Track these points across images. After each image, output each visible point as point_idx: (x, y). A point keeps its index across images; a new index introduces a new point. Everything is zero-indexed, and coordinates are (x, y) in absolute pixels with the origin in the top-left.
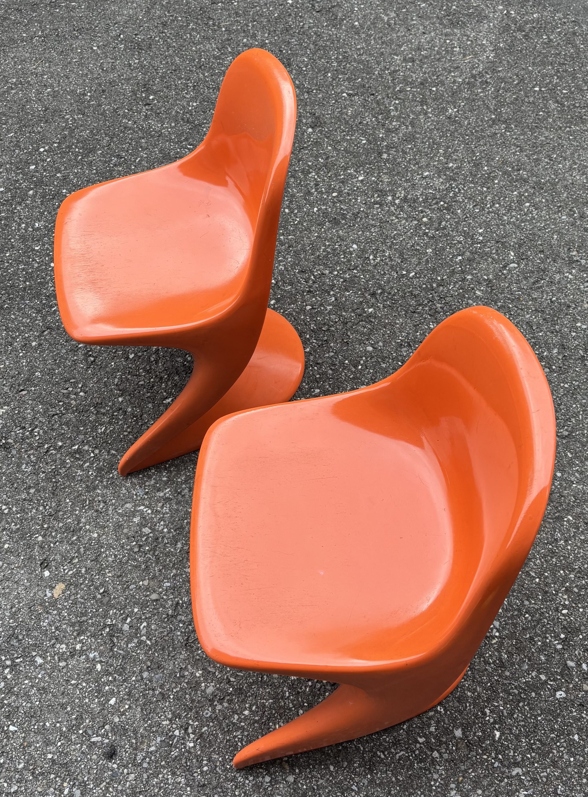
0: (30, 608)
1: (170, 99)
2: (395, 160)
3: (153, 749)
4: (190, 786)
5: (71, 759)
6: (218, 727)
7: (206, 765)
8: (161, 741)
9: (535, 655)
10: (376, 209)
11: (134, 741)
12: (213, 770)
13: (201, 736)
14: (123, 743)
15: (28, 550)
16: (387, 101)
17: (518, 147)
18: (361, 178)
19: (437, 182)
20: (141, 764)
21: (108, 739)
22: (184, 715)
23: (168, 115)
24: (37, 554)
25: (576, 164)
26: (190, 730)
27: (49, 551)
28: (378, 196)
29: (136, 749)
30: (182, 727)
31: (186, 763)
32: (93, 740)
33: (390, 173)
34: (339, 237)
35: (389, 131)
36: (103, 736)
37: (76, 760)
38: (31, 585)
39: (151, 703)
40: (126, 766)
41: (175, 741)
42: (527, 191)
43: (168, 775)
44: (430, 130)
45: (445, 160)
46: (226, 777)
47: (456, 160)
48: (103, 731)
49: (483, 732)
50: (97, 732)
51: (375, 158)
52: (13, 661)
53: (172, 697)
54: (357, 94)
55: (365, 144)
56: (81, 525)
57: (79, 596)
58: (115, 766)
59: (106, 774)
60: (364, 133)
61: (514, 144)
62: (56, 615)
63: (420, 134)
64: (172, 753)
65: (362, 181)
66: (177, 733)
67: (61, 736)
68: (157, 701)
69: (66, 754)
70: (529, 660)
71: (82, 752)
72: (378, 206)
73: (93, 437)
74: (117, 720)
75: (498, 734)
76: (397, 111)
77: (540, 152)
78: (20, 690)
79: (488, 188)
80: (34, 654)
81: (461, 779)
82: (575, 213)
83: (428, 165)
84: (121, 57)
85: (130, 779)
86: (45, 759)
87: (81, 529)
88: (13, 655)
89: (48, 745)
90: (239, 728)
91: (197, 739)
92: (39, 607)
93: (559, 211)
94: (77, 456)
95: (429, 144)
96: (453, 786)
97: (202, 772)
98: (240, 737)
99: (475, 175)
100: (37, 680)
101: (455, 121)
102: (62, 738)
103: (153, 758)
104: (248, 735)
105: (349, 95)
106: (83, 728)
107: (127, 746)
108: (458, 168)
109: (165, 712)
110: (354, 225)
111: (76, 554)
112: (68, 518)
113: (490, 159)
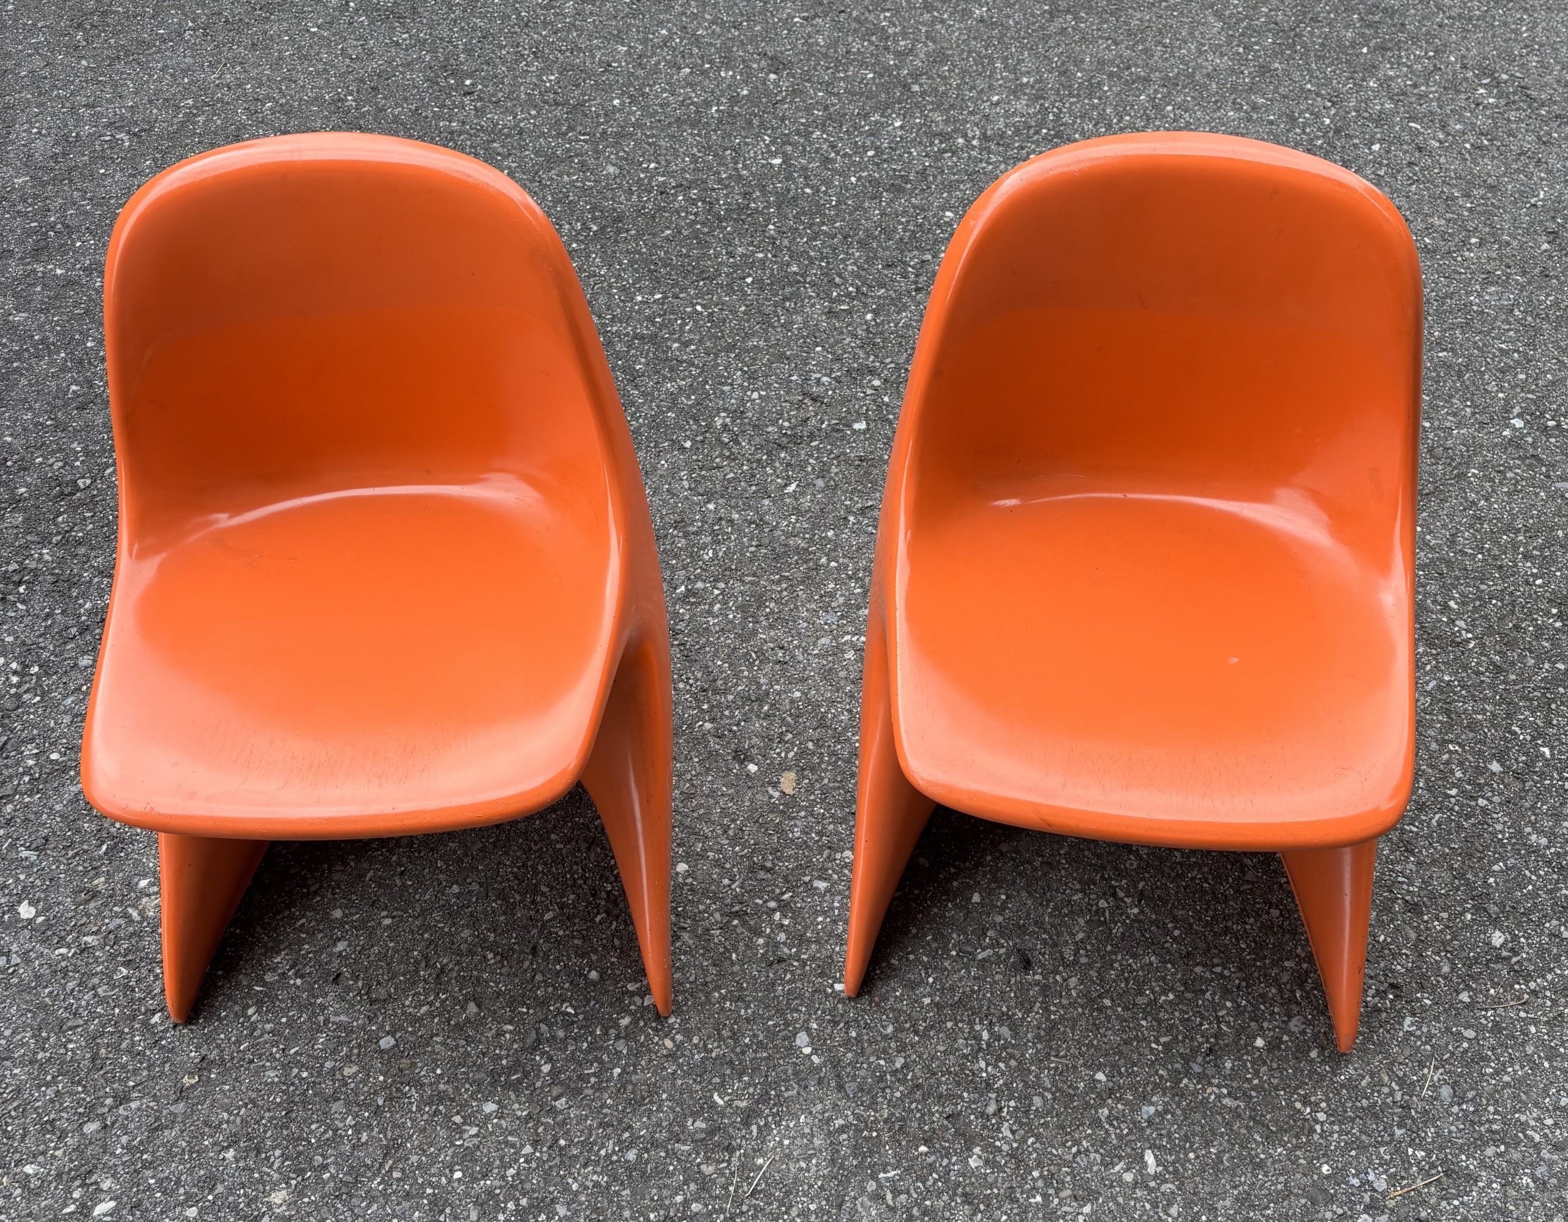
0: (757, 821)
1: (503, 78)
2: (936, 90)
3: (1080, 936)
4: (1170, 962)
5: (964, 993)
6: (1160, 876)
7: (1175, 928)
8: (1086, 922)
9: (1534, 643)
10: (948, 159)
11: (1045, 936)
12: (1189, 930)
13: (1141, 895)
14: (1030, 945)
15: (700, 747)
16: (871, 17)
17: (1107, 39)
18: (898, 124)
19: (1021, 105)
20: (1076, 962)
21: (1003, 947)
22: (1098, 878)
23: (515, 102)
24: (717, 747)
25: (1204, 45)
26: (1121, 894)
27: (735, 737)
28: (941, 142)
29: (1055, 945)
30: (1105, 894)
31: (1144, 936)
32: (980, 957)
33: (938, 107)
34: (915, 207)
35: (898, 54)
36: (992, 947)
37: (973, 991)
38: (737, 792)
39: (1037, 879)
40: (1056, 972)
41: (1107, 914)
42: (1156, 91)
43: (1127, 960)
44: (964, 41)
45: (1012, 76)
46: (1215, 933)
47: (1028, 73)
48: (987, 940)
49: (1526, 754)
50: (980, 945)
51: (902, 94)
52: (779, 901)
53: (1064, 861)
54: (816, 16)
55: (874, 78)
56: (764, 688)
57: (826, 781)
58: (1037, 977)
59: (1031, 993)
60: (863, 64)
61: (1100, 37)
62: (805, 817)
63: (951, 48)
64: (1114, 931)
65: (902, 127)
66: (1103, 904)
67: (926, 969)
68: (1045, 875)
69: (952, 989)
70: (1531, 652)
71: (975, 978)
72: (949, 154)
73: (701, 568)
74: (999, 919)
75: (1546, 751)
76: (894, 25)
77: (1143, 41)
78: (818, 934)
79: (1100, 98)
80: (807, 879)
81: (1533, 818)
82: (1242, 106)
83: (990, 87)
84: (371, 35)
85: (1072, 985)
86: (922, 1008)
87: (767, 693)
88: (773, 891)
89: (913, 988)
90: (1191, 867)
91: (1140, 901)
92: (771, 816)
93: (1219, 108)
94: (693, 600)
95: (974, 59)
96: (1528, 830)
97: (1175, 939)
98: (1200, 876)
99: (1071, 86)
100: (836, 912)
101: (992, 23)
102: (930, 971)
103: (1088, 947)
104: (1211, 869)
105: (805, 19)
106: (954, 946)
107: (1039, 947)
108: (1036, 82)
109: (1066, 884)
110: (929, 188)
111: (784, 729)
112: (737, 684)
113: (1078, 63)
